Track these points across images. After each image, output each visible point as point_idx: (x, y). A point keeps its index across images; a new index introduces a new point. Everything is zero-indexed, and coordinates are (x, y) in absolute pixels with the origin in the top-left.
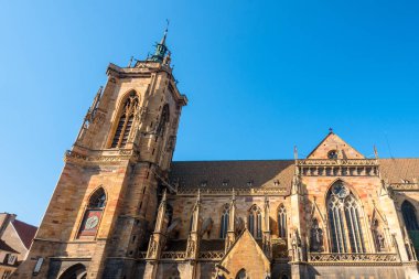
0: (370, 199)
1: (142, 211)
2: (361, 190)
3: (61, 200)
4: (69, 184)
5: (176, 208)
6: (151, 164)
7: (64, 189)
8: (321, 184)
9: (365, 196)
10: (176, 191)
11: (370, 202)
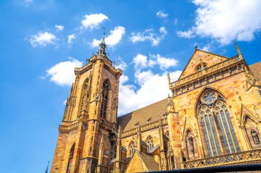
0: (236, 97)
1: (92, 153)
2: (227, 91)
3: (59, 155)
4: (62, 145)
6: (95, 120)
7: (60, 148)
8: (191, 97)
9: (232, 94)
11: (237, 99)
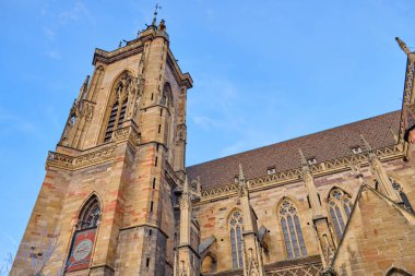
1: (154, 217)
3: (42, 222)
4: (52, 198)
5: (203, 222)
6: (158, 144)
7: (46, 205)
10: (199, 195)
